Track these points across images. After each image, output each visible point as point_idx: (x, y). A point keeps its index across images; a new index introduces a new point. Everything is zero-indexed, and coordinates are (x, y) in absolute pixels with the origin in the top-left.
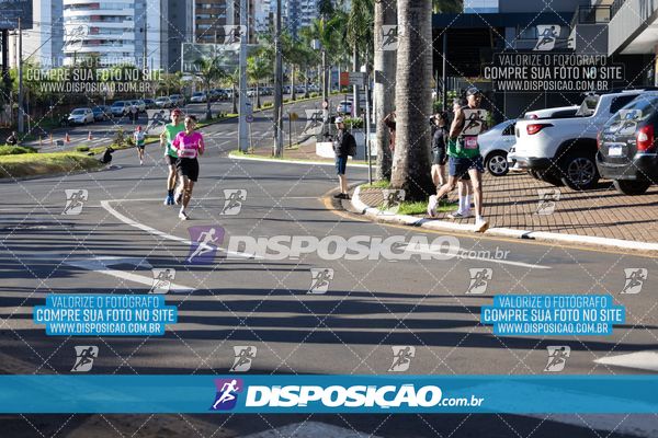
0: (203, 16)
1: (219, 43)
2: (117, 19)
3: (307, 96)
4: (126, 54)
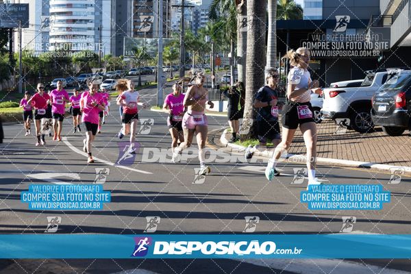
0: (138, 20)
1: (148, 37)
2: (84, 22)
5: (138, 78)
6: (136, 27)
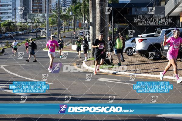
0: (34, 4)
1: (40, 13)
2: (6, 6)
3: (69, 30)
5: (36, 34)
6: (34, 8)
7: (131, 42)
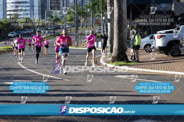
0: (52, 1)
1: (58, 10)
2: (24, 3)
4: (27, 14)
5: (53, 31)
6: (51, 5)
7: (150, 39)
